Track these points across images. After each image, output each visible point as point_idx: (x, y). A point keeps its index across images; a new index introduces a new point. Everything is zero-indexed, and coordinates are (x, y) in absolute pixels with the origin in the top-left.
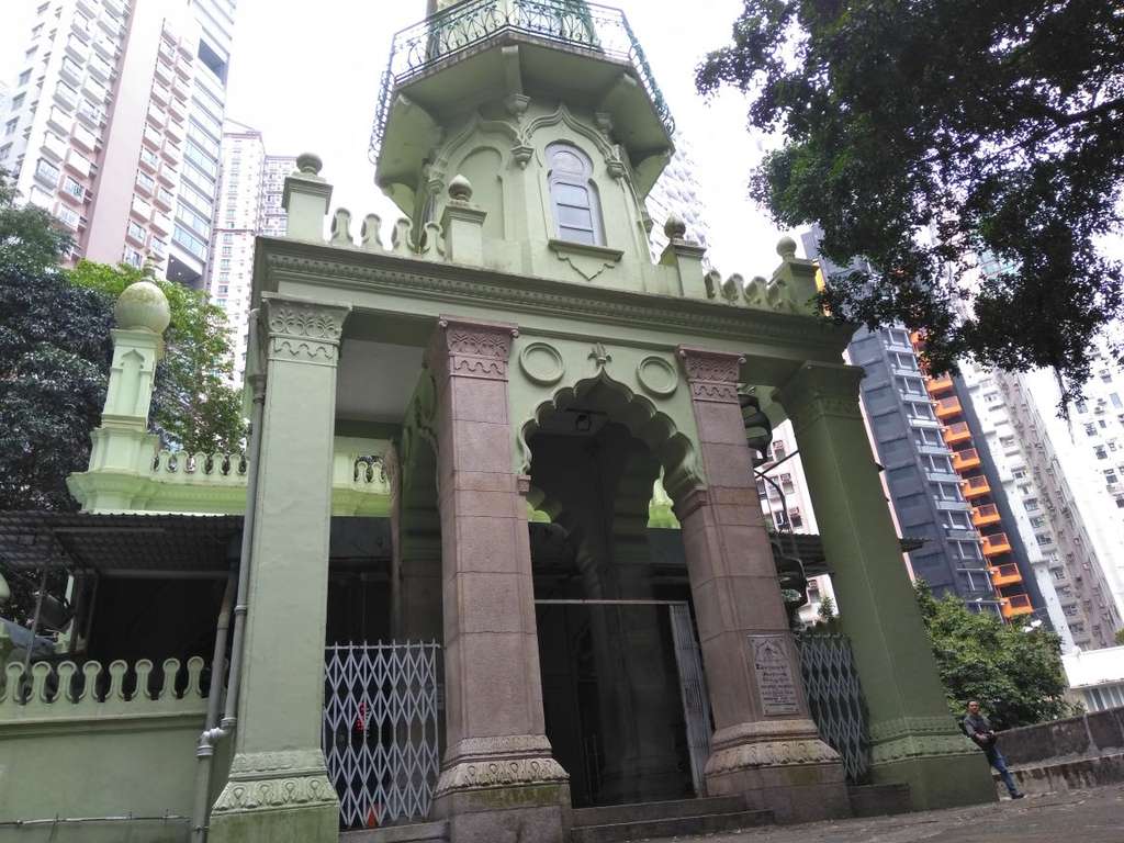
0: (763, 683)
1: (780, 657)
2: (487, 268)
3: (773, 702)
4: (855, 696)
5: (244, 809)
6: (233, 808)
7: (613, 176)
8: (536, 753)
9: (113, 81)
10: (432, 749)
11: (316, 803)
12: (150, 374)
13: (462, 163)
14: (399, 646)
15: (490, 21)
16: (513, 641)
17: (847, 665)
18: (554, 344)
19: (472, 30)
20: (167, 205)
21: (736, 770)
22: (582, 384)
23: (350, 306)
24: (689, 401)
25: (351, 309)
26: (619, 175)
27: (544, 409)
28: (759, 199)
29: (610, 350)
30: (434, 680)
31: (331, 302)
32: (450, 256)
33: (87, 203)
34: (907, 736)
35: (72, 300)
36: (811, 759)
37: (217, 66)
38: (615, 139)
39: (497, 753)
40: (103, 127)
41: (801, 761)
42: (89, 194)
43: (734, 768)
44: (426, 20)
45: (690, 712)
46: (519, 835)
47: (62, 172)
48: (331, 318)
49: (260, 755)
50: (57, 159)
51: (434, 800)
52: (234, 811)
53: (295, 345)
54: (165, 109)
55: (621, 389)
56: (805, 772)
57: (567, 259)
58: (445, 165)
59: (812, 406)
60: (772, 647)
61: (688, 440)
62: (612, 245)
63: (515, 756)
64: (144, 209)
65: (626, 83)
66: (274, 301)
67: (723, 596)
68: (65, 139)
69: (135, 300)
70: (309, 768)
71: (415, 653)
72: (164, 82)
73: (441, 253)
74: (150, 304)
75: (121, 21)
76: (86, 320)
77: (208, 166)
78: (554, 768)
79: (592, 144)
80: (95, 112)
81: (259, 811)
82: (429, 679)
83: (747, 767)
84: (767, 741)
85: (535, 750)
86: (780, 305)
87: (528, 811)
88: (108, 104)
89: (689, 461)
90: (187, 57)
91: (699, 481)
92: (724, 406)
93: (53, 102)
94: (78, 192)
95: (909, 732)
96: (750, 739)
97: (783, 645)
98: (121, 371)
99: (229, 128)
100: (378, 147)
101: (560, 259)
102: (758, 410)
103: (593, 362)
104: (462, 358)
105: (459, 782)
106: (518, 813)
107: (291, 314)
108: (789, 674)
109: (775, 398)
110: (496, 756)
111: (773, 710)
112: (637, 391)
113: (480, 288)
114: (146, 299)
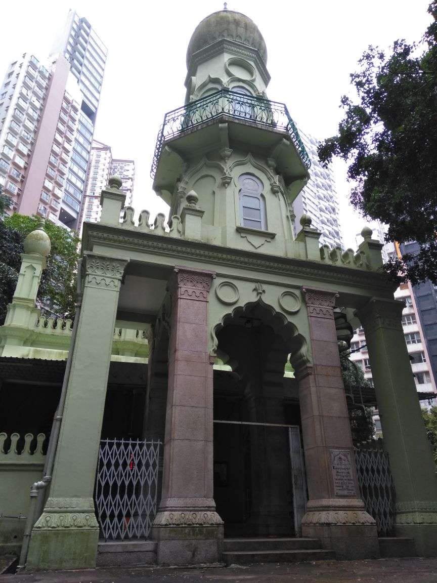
0: (336, 477)
1: (347, 463)
2: (203, 241)
3: (341, 488)
4: (389, 486)
5: (50, 529)
6: (44, 527)
7: (274, 192)
8: (206, 508)
9: (38, 121)
10: (153, 500)
11: (87, 528)
12: (38, 277)
13: (195, 183)
14: (140, 442)
15: (214, 110)
16: (200, 445)
17: (386, 469)
18: (236, 283)
19: (204, 114)
20: (61, 183)
21: (317, 525)
22: (249, 305)
23: (128, 259)
24: (306, 316)
25: (129, 261)
26: (277, 192)
27: (227, 318)
28: (356, 204)
29: (265, 287)
30: (157, 462)
31: (119, 257)
32: (184, 233)
33: (22, 181)
34: (415, 512)
35: (6, 235)
36: (359, 522)
37: (91, 114)
38: (277, 172)
39: (186, 507)
40: (32, 144)
41: (354, 523)
42: (23, 177)
43: (317, 523)
44: (184, 107)
45: (296, 488)
46: (194, 555)
47: (11, 166)
48: (118, 265)
49: (61, 499)
50: (9, 159)
51: (152, 528)
52: (44, 529)
53: (99, 279)
54: (63, 136)
55: (269, 308)
56: (356, 529)
57: (245, 237)
58: (187, 183)
59: (375, 322)
60: (343, 457)
61: (304, 338)
62: (270, 231)
63: (195, 509)
64: (49, 185)
65: (284, 143)
66: (89, 256)
67: (317, 427)
68: (13, 149)
69: (34, 239)
70: (86, 508)
71: (148, 446)
72: (63, 122)
73: (179, 232)
74: (41, 242)
75: (44, 91)
76: (12, 245)
77: (83, 164)
78: (216, 518)
79: (264, 174)
80: (29, 137)
81: (57, 530)
82: (155, 461)
83: (323, 524)
84: (336, 510)
85: (207, 507)
86: (361, 265)
87: (200, 541)
88: (35, 132)
89: (304, 350)
90: (76, 110)
91: (309, 361)
92: (326, 320)
93: (8, 131)
94: (18, 176)
95: (416, 510)
96: (327, 508)
97: (349, 456)
98: (24, 275)
99: (94, 145)
100: (155, 171)
101: (242, 237)
102: (346, 320)
103: (255, 293)
104: (185, 288)
105: (163, 522)
106: (194, 542)
107: (98, 263)
108: (351, 473)
109: (355, 315)
110: (185, 509)
111: (340, 493)
112: (278, 310)
113: (198, 251)
114: (39, 238)
